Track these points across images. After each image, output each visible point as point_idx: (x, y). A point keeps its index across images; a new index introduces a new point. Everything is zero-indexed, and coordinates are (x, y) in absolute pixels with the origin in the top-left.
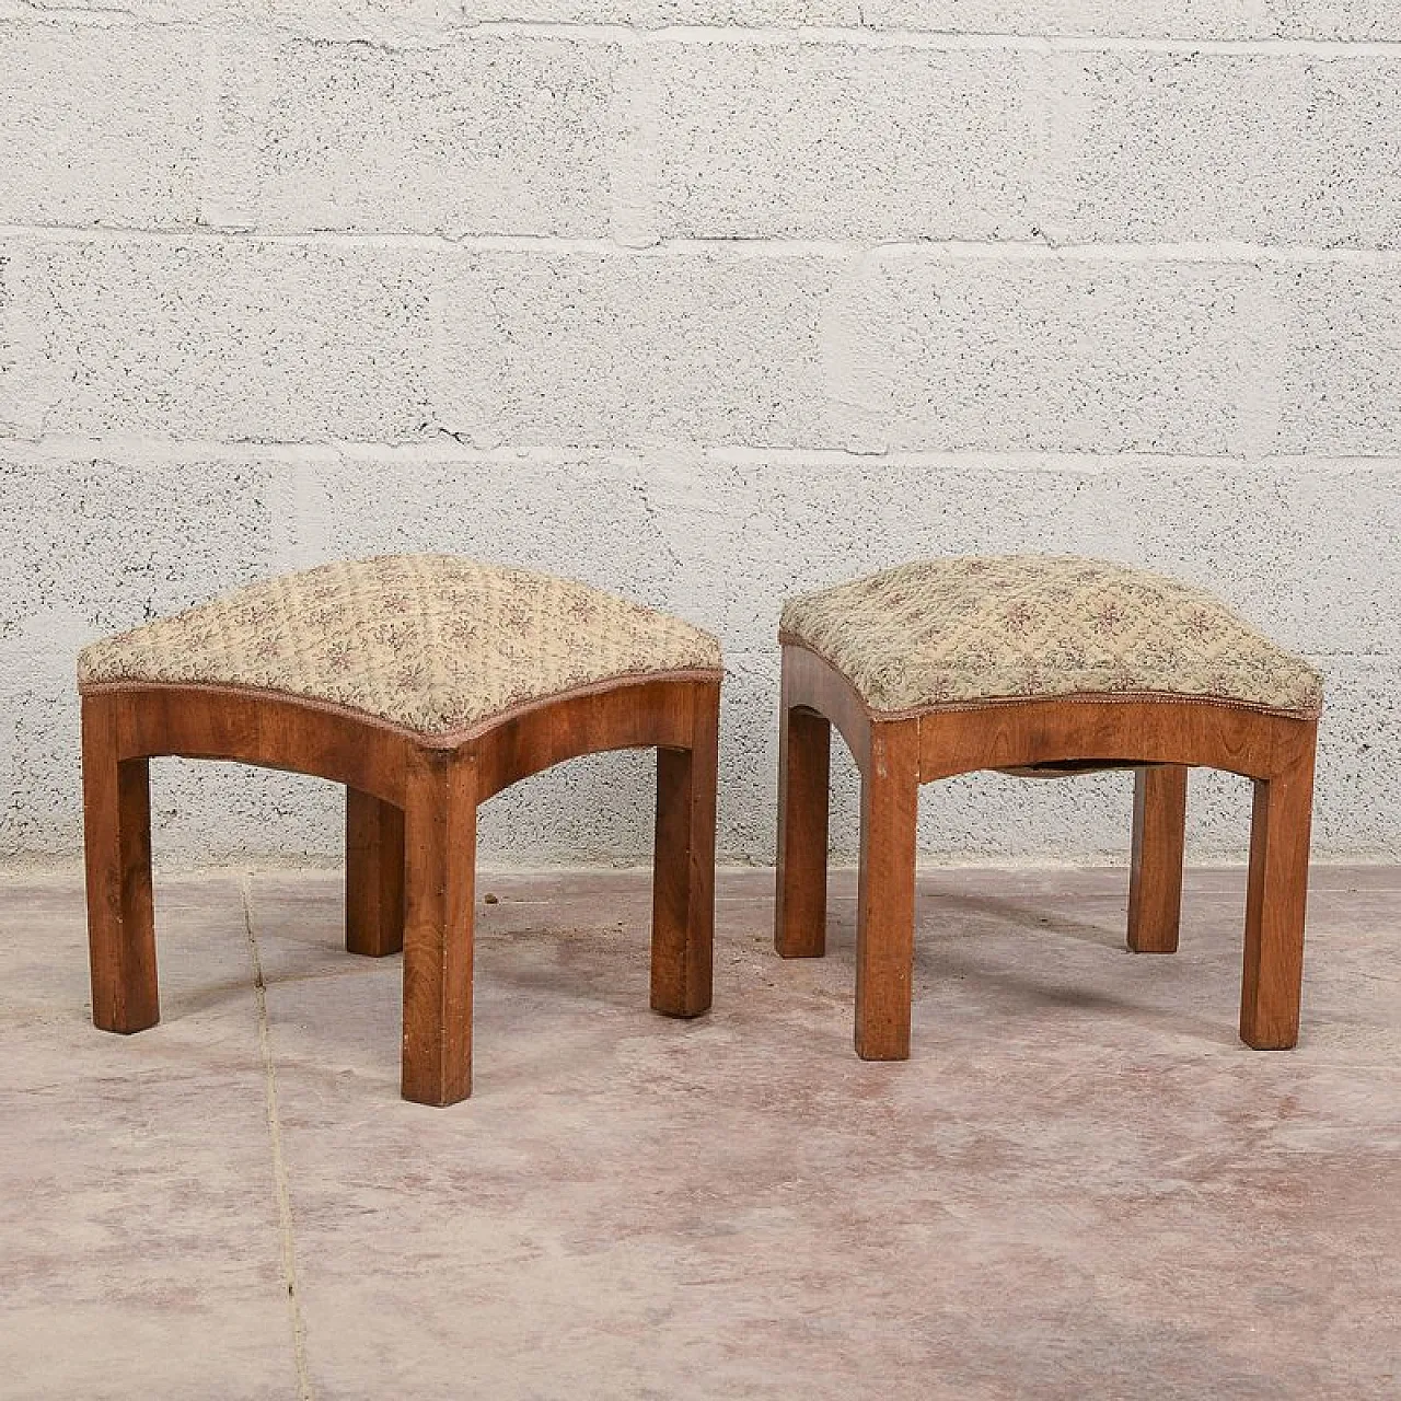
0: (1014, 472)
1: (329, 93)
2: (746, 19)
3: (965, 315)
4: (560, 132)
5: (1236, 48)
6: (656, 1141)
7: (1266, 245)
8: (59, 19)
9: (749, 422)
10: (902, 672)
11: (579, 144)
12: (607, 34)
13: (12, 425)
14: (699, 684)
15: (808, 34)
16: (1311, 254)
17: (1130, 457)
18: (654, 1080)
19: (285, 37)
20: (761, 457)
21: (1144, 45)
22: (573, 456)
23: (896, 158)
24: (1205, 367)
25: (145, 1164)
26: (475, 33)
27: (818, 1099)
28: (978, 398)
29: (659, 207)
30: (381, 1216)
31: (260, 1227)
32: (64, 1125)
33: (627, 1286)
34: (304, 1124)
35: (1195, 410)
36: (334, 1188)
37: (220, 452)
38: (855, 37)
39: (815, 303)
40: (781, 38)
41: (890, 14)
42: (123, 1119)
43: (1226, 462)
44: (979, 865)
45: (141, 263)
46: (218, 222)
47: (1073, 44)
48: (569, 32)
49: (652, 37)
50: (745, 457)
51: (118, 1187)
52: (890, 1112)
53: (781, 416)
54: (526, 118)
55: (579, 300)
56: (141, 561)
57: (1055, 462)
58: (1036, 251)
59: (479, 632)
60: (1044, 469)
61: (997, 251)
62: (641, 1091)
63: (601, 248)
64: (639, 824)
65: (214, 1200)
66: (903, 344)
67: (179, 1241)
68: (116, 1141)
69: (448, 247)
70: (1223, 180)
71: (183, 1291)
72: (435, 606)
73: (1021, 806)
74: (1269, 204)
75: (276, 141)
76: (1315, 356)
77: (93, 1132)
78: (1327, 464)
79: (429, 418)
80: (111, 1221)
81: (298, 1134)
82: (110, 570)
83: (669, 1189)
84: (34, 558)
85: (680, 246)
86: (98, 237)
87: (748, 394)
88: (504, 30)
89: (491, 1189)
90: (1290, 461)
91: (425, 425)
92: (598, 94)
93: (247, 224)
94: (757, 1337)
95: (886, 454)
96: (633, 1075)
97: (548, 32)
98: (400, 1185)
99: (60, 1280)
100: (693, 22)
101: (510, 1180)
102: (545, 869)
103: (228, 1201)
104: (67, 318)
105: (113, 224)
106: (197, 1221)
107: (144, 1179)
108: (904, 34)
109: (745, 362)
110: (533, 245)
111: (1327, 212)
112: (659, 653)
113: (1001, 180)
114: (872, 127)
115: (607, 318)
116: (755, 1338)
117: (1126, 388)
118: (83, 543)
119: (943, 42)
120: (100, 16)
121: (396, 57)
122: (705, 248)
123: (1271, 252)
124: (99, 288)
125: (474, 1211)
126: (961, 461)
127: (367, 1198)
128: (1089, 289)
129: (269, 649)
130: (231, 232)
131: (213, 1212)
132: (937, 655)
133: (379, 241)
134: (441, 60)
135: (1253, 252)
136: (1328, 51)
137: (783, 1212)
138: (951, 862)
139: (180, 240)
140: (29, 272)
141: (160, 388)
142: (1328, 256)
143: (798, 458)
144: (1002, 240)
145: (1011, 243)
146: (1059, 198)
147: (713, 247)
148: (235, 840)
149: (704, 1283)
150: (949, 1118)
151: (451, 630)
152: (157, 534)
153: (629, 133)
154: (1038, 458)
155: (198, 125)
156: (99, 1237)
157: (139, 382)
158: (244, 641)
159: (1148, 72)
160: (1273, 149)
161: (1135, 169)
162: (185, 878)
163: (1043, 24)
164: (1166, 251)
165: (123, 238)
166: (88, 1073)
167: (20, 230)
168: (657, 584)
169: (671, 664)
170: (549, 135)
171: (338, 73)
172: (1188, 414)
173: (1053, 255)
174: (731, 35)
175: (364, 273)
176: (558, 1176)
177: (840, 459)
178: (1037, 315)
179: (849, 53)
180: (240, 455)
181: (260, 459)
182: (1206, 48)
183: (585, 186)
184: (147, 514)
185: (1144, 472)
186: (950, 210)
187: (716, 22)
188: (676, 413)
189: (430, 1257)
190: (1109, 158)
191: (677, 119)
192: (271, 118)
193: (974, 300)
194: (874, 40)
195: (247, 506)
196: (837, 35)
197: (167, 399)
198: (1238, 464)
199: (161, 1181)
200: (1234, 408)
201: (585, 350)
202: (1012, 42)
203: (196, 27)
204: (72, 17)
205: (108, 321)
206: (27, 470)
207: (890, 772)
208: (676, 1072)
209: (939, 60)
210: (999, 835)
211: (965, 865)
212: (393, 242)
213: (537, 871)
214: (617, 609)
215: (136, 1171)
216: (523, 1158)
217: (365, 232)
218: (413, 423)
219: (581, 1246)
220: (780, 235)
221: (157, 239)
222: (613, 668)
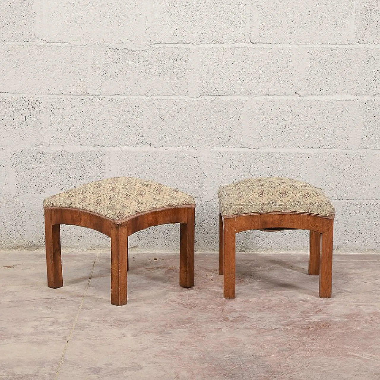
0: (292, 153)
1: (118, 61)
2: (221, 41)
3: (277, 114)
4: (175, 70)
5: (347, 46)
6: (164, 314)
7: (357, 96)
8: (53, 45)
9: (223, 141)
10: (231, 206)
11: (180, 73)
12: (186, 46)
13: (42, 142)
14: (188, 208)
15: (237, 45)
16: (369, 98)
17: (322, 149)
18: (172, 302)
19: (108, 48)
20: (226, 150)
21: (323, 46)
22: (179, 149)
23: (260, 75)
24: (341, 126)
25: (47, 316)
26: (154, 46)
27: (208, 306)
28: (282, 135)
29: (200, 88)
30: (94, 328)
31: (67, 329)
32: (33, 308)
33: (141, 343)
34: (87, 309)
35: (338, 137)
36: (87, 322)
37: (92, 148)
38: (248, 45)
39: (240, 111)
40: (230, 46)
41: (258, 39)
42: (47, 307)
43: (347, 151)
44: (285, 253)
45: (73, 103)
46: (91, 93)
47: (305, 46)
48: (177, 46)
49: (197, 46)
50: (222, 150)
51: (40, 321)
52: (223, 310)
53: (231, 139)
54: (167, 67)
55: (180, 111)
56: (73, 175)
57: (302, 150)
58: (296, 98)
59: (131, 197)
60: (300, 152)
61: (285, 98)
62: (168, 304)
63: (186, 98)
64: (197, 241)
65: (59, 324)
66: (262, 121)
67: (48, 331)
68: (42, 311)
69: (147, 98)
70: (345, 80)
71: (45, 341)
72: (122, 190)
73: (295, 238)
74: (357, 85)
75: (105, 73)
76: (371, 124)
77: (38, 309)
78: (374, 151)
79: (143, 140)
80: (36, 328)
81: (84, 311)
82: (66, 177)
83: (162, 324)
84: (48, 175)
85: (205, 97)
86: (63, 97)
87: (223, 134)
88: (161, 45)
89: (122, 323)
90: (365, 151)
91: (142, 142)
92: (184, 60)
93: (98, 93)
94: (163, 353)
95: (258, 148)
96: (167, 300)
97: (171, 46)
98: (102, 322)
99: (20, 338)
100: (208, 42)
101: (127, 322)
102: (173, 252)
103: (62, 324)
104: (55, 117)
105: (66, 94)
106: (54, 328)
107: (46, 319)
108: (261, 44)
109: (222, 126)
110: (169, 98)
111: (373, 87)
112: (177, 201)
113: (287, 80)
114: (253, 68)
115: (187, 115)
116: (163, 354)
117: (320, 132)
118: (59, 171)
119: (271, 46)
120: (62, 44)
121: (135, 52)
122: (212, 98)
123: (358, 97)
124: (63, 109)
125: (116, 327)
126: (278, 150)
127: (93, 324)
128: (310, 107)
129: (84, 200)
130: (94, 95)
131: (58, 326)
132: (240, 203)
133: (131, 97)
134: (146, 53)
135: (353, 97)
136: (371, 47)
137: (185, 330)
138: (277, 252)
139: (82, 97)
140: (46, 106)
141: (78, 133)
142: (373, 98)
143: (235, 150)
144: (287, 95)
145: (290, 96)
146: (302, 84)
147: (214, 97)
148: (96, 244)
149: (158, 343)
150: (236, 311)
151: (123, 196)
152: (77, 168)
153: (192, 70)
154: (298, 150)
155: (86, 70)
156: (32, 330)
157: (72, 132)
158: (79, 198)
159: (325, 53)
160: (358, 71)
161: (321, 77)
162: (84, 253)
163: (297, 41)
164: (330, 97)
165: (69, 97)
166: (43, 297)
167: (44, 96)
168: (201, 181)
169: (180, 204)
170: (172, 71)
171: (120, 57)
172: (337, 139)
173: (300, 99)
174: (217, 45)
175: (127, 105)
176: (137, 321)
177: (247, 150)
178: (297, 113)
179: (247, 49)
180: (97, 149)
181: (102, 150)
182: (340, 46)
183: (182, 83)
184: (75, 163)
185: (326, 153)
186: (274, 88)
187: (213, 42)
188: (205, 139)
189: (101, 336)
190: (315, 74)
191: (204, 66)
192: (104, 68)
193: (280, 110)
194: (253, 46)
195: (99, 162)
196: (244, 45)
197: (79, 136)
198: (350, 151)
199: (49, 320)
200: (349, 137)
201: (182, 123)
202: (289, 46)
203: (86, 46)
204: (56, 44)
205: (65, 117)
206: (46, 153)
207: (228, 230)
208: (178, 300)
209: (270, 51)
210: (289, 245)
211: (281, 253)
212: (134, 97)
213: (171, 252)
214: (169, 190)
215: (45, 318)
216: (132, 317)
217: (127, 95)
218: (139, 141)
219: (135, 335)
220: (230, 94)
221: (77, 97)
222: (164, 205)
